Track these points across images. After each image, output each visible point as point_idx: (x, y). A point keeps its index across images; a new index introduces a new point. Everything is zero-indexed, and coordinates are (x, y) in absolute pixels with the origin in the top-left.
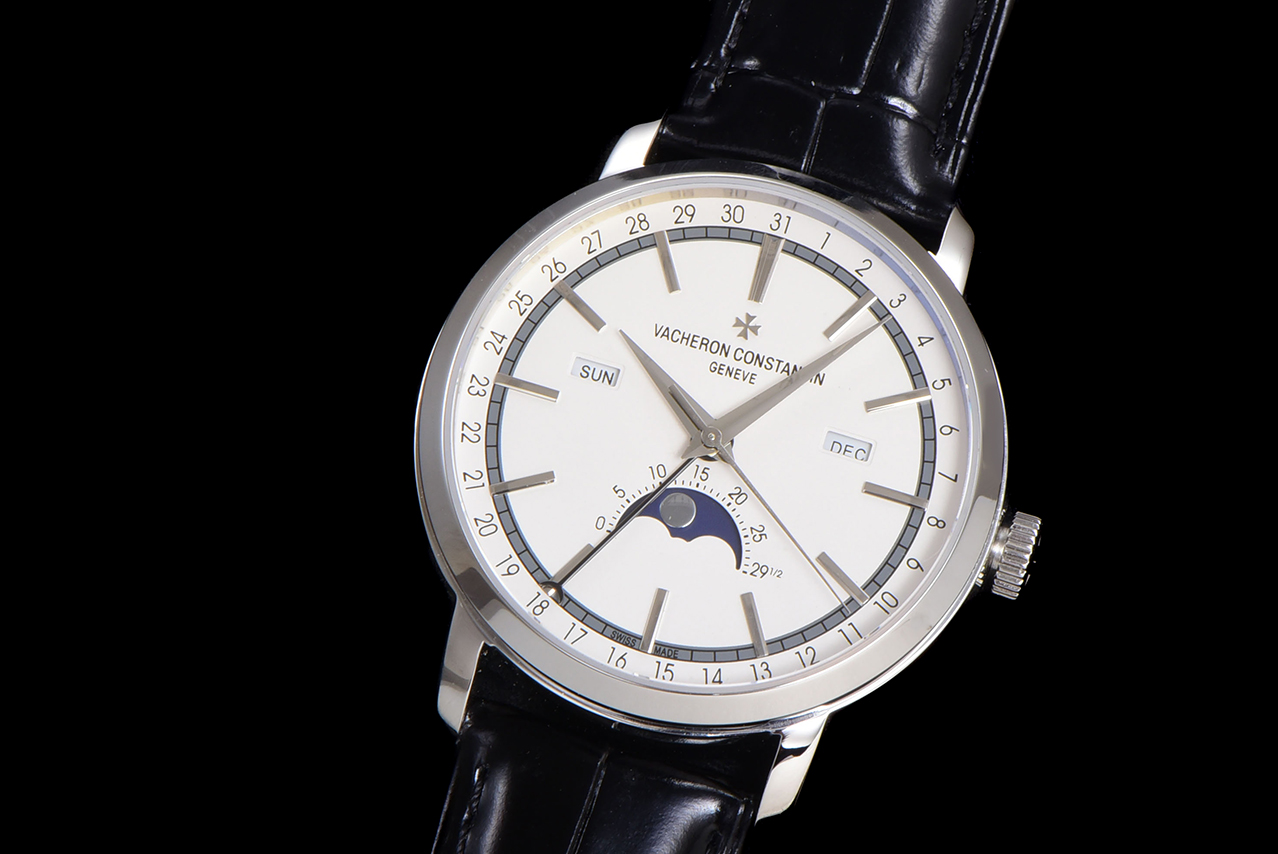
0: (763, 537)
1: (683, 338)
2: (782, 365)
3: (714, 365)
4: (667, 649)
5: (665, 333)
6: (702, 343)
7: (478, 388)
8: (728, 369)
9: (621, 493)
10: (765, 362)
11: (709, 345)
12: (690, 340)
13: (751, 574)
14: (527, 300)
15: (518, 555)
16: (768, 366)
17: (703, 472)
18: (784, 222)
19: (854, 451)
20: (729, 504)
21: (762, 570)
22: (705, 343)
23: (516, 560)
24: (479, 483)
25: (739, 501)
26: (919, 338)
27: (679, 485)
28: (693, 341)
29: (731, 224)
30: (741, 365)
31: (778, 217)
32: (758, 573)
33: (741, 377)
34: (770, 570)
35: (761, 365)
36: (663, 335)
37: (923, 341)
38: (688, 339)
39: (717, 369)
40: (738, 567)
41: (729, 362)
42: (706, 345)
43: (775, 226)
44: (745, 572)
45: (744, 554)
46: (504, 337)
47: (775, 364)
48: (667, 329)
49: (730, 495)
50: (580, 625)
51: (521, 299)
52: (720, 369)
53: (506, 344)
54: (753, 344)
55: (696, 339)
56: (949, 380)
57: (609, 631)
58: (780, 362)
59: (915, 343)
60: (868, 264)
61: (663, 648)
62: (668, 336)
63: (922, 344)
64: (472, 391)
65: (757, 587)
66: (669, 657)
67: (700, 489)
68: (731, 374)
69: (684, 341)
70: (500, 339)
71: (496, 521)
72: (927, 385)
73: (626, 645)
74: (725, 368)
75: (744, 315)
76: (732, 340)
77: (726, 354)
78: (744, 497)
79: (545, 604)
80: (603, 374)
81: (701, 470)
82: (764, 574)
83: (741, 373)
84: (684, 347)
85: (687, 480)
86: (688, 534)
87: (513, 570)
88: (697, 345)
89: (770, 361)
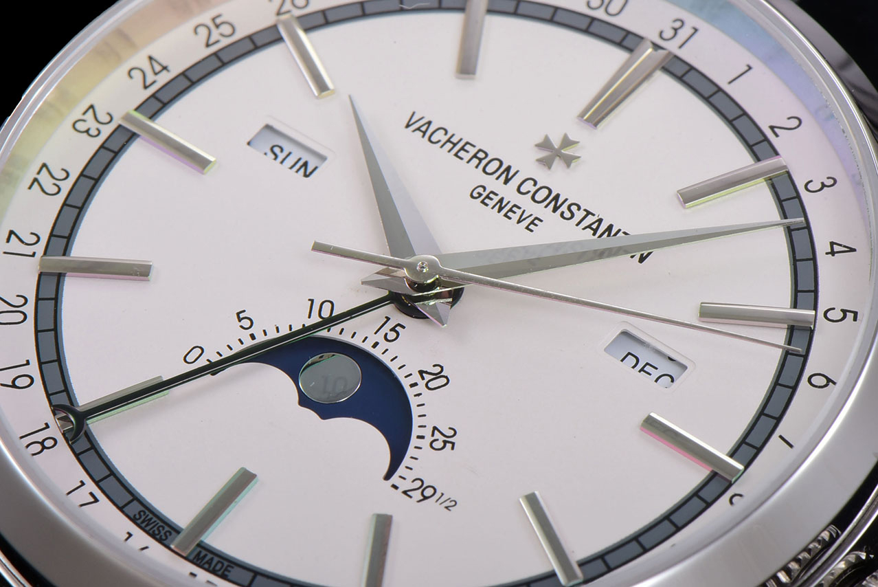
0: (449, 446)
1: (449, 141)
2: (590, 219)
3: (480, 190)
4: (216, 559)
5: (425, 129)
6: (475, 156)
7: (91, 124)
8: (501, 200)
9: (246, 323)
10: (564, 208)
11: (484, 162)
12: (458, 147)
13: (405, 492)
14: (226, 29)
15: (40, 364)
16: (567, 214)
17: (393, 329)
18: (684, 34)
19: (655, 374)
20: (413, 385)
21: (425, 491)
22: (480, 157)
23: (34, 370)
24: (29, 250)
25: (431, 385)
26: (832, 244)
27: (346, 338)
28: (462, 149)
29: (600, 14)
30: (525, 202)
31: (678, 24)
32: (417, 495)
33: (515, 217)
34: (438, 495)
35: (555, 210)
36: (418, 129)
37: (836, 248)
38: (455, 145)
39: (482, 196)
40: (388, 476)
41: (508, 193)
42: (480, 160)
43: (668, 33)
44: (395, 487)
45: (407, 461)
46: (165, 68)
47: (579, 215)
48: (429, 123)
49: (421, 372)
50: (91, 486)
51: (217, 26)
52: (488, 197)
53: (164, 78)
54: (558, 180)
55: (468, 147)
56: (856, 314)
57: (135, 508)
58: (588, 213)
59: (822, 247)
60: (795, 123)
61: (210, 556)
62: (424, 133)
63: (833, 253)
64: (80, 126)
65: (404, 511)
66: (214, 572)
67: (377, 353)
68: (500, 209)
69: (449, 146)
70: (158, 68)
71: (30, 309)
72: (815, 308)
73: (153, 536)
74: (496, 199)
75: (561, 136)
76: (525, 163)
77: (507, 181)
78: (443, 381)
79: (49, 443)
80: (301, 163)
81: (390, 325)
82: (425, 498)
83: (519, 212)
84: (443, 155)
85: (360, 333)
86: (326, 410)
87: (21, 382)
88: (466, 156)
89: (574, 208)
